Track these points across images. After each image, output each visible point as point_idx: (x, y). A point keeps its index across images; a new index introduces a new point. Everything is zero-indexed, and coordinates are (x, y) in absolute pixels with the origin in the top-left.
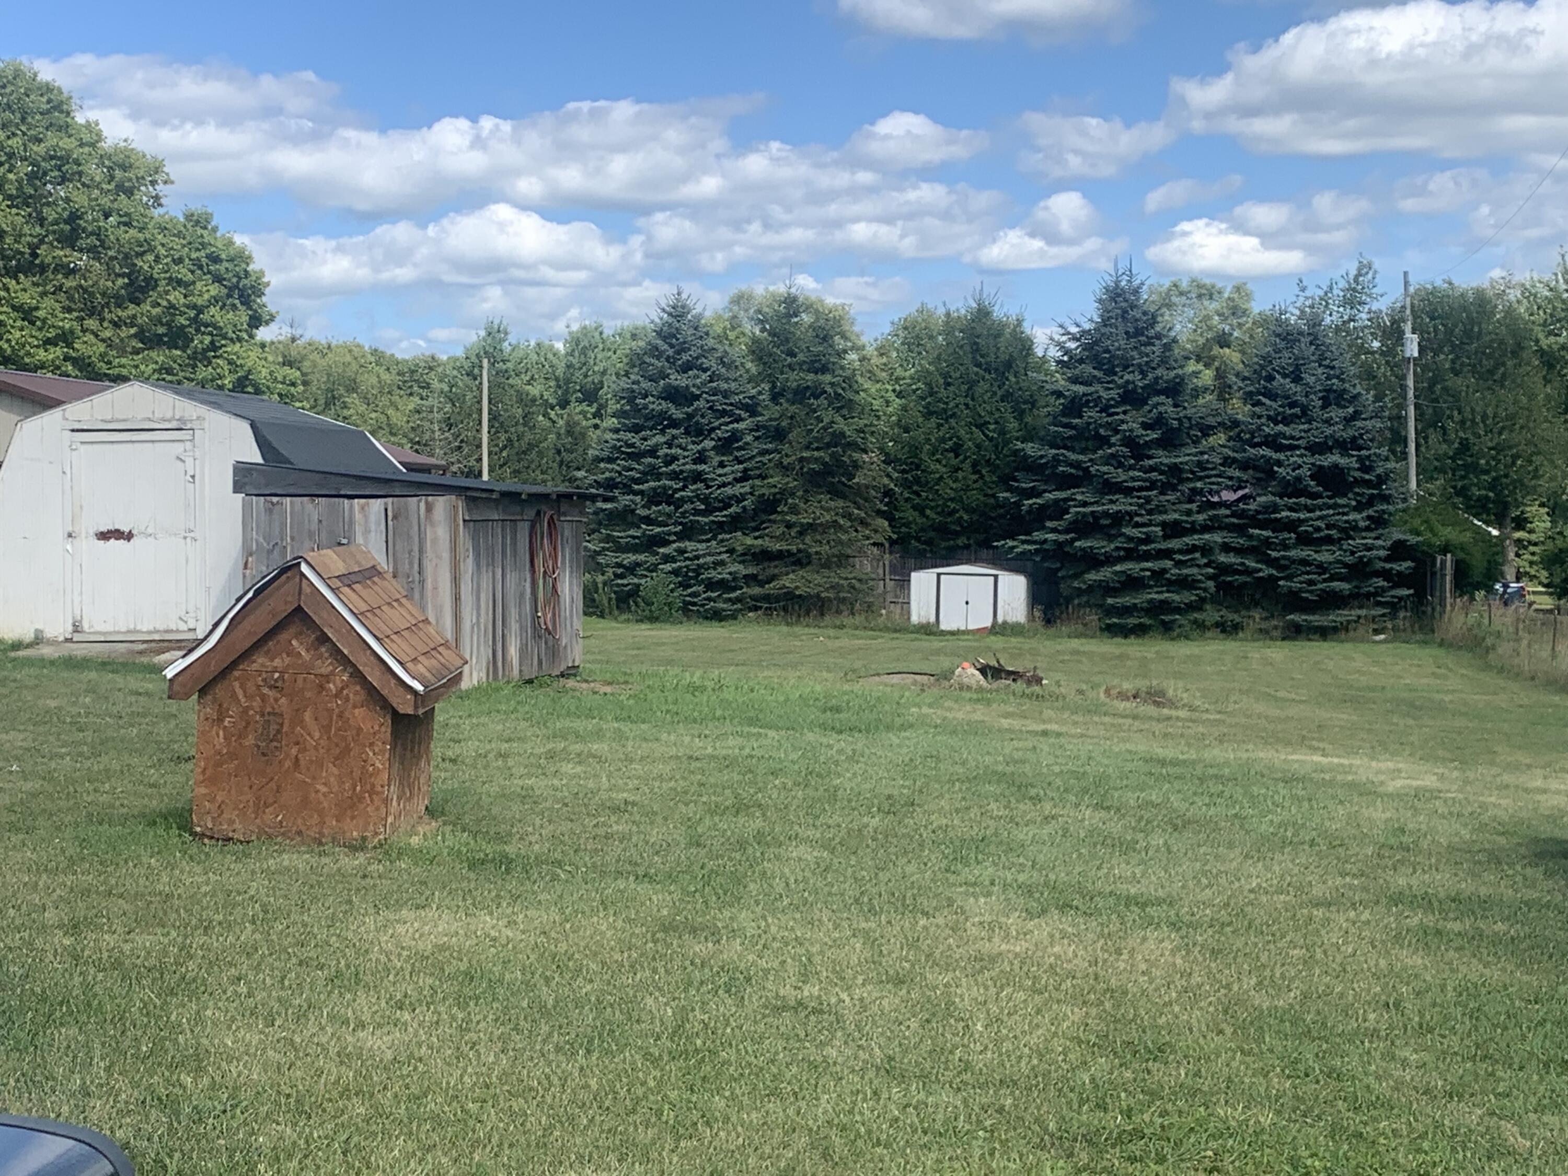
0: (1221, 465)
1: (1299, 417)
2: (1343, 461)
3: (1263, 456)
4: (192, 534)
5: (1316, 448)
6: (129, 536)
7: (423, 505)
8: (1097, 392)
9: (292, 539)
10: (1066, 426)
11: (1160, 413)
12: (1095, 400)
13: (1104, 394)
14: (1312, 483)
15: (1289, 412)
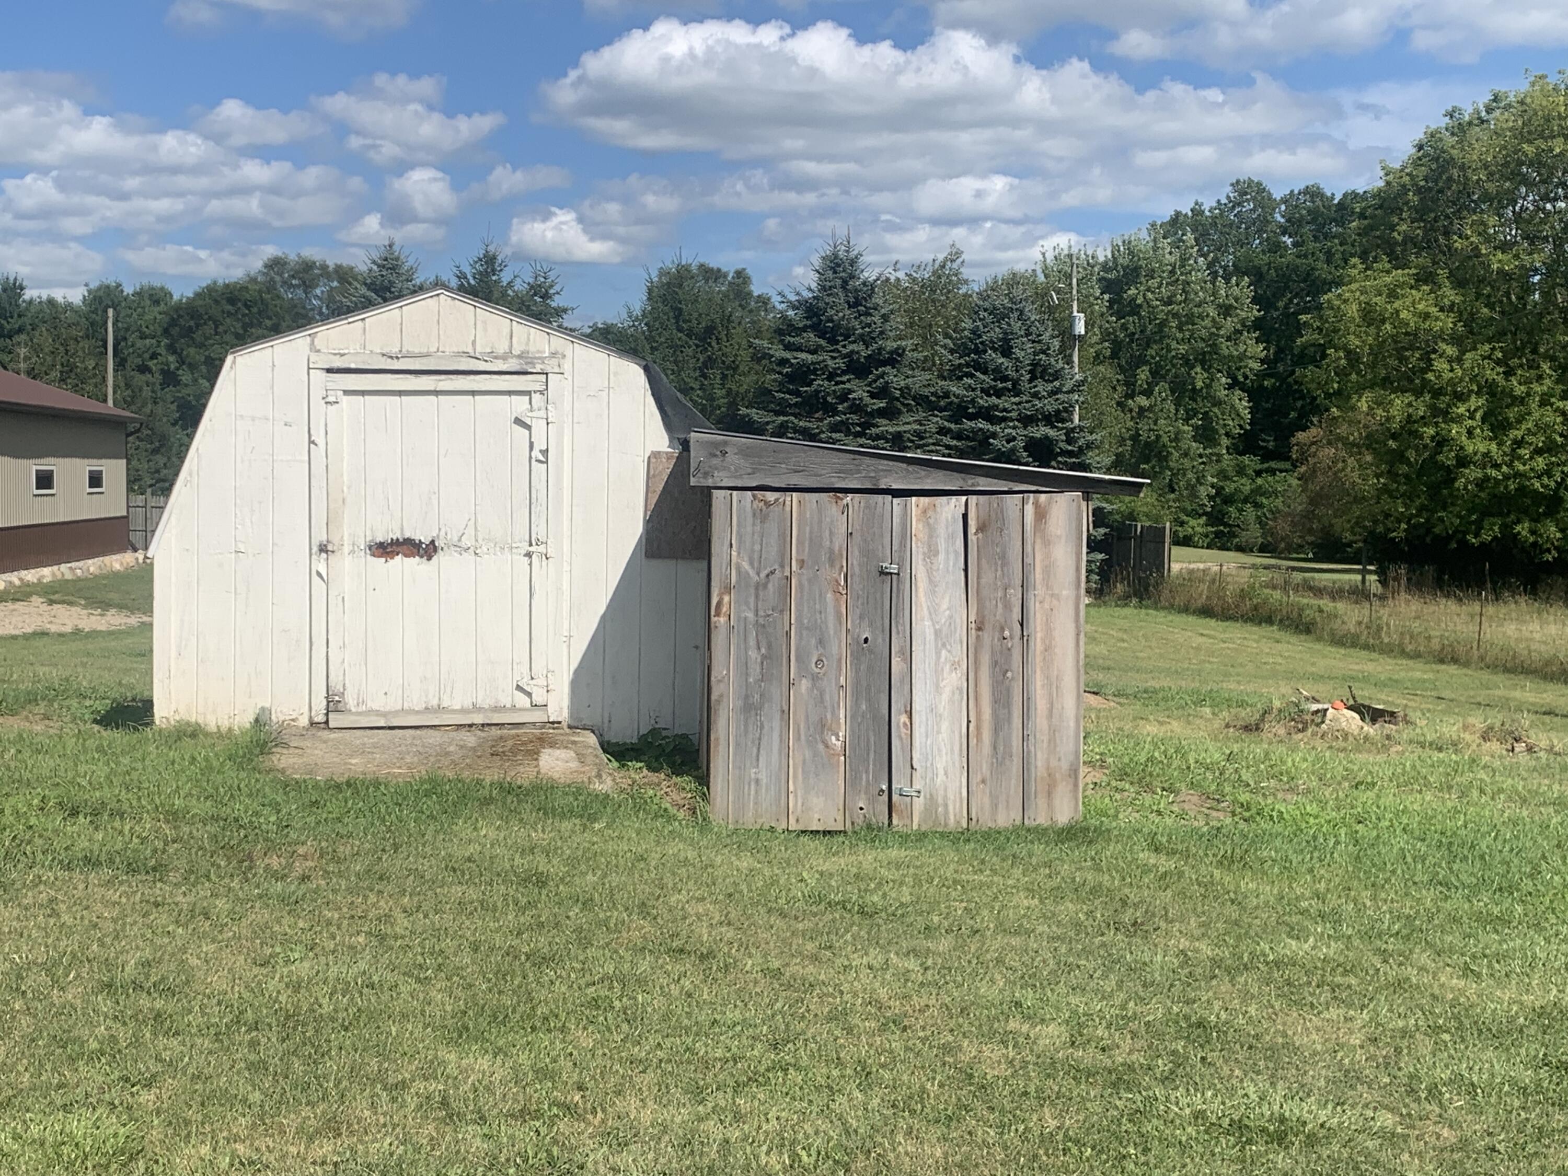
0: (937, 433)
1: (1009, 390)
2: (1052, 433)
3: (981, 429)
4: (542, 549)
5: (1027, 421)
6: (427, 550)
7: (1029, 509)
8: (824, 361)
9: (801, 563)
10: (790, 392)
11: (887, 383)
12: (821, 369)
13: (830, 362)
14: (1025, 454)
15: (1000, 385)
